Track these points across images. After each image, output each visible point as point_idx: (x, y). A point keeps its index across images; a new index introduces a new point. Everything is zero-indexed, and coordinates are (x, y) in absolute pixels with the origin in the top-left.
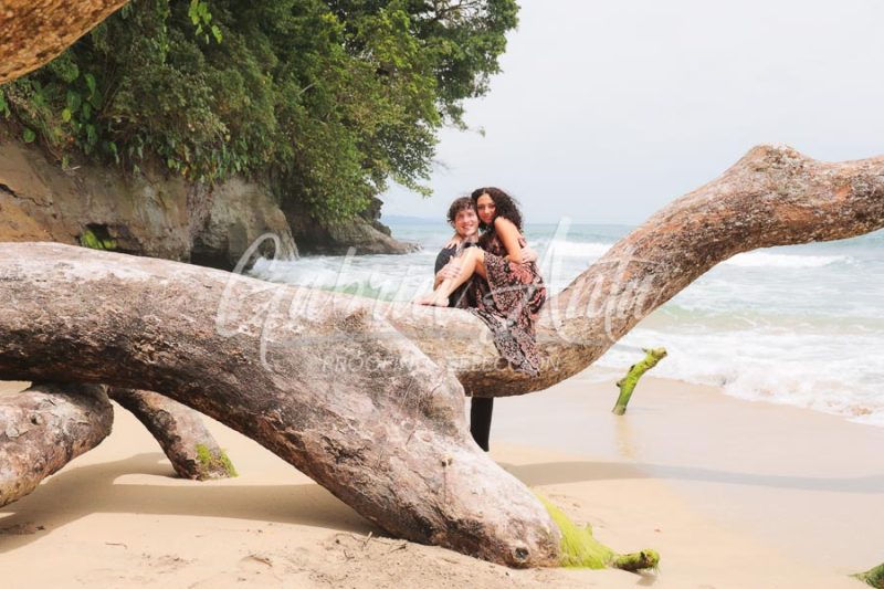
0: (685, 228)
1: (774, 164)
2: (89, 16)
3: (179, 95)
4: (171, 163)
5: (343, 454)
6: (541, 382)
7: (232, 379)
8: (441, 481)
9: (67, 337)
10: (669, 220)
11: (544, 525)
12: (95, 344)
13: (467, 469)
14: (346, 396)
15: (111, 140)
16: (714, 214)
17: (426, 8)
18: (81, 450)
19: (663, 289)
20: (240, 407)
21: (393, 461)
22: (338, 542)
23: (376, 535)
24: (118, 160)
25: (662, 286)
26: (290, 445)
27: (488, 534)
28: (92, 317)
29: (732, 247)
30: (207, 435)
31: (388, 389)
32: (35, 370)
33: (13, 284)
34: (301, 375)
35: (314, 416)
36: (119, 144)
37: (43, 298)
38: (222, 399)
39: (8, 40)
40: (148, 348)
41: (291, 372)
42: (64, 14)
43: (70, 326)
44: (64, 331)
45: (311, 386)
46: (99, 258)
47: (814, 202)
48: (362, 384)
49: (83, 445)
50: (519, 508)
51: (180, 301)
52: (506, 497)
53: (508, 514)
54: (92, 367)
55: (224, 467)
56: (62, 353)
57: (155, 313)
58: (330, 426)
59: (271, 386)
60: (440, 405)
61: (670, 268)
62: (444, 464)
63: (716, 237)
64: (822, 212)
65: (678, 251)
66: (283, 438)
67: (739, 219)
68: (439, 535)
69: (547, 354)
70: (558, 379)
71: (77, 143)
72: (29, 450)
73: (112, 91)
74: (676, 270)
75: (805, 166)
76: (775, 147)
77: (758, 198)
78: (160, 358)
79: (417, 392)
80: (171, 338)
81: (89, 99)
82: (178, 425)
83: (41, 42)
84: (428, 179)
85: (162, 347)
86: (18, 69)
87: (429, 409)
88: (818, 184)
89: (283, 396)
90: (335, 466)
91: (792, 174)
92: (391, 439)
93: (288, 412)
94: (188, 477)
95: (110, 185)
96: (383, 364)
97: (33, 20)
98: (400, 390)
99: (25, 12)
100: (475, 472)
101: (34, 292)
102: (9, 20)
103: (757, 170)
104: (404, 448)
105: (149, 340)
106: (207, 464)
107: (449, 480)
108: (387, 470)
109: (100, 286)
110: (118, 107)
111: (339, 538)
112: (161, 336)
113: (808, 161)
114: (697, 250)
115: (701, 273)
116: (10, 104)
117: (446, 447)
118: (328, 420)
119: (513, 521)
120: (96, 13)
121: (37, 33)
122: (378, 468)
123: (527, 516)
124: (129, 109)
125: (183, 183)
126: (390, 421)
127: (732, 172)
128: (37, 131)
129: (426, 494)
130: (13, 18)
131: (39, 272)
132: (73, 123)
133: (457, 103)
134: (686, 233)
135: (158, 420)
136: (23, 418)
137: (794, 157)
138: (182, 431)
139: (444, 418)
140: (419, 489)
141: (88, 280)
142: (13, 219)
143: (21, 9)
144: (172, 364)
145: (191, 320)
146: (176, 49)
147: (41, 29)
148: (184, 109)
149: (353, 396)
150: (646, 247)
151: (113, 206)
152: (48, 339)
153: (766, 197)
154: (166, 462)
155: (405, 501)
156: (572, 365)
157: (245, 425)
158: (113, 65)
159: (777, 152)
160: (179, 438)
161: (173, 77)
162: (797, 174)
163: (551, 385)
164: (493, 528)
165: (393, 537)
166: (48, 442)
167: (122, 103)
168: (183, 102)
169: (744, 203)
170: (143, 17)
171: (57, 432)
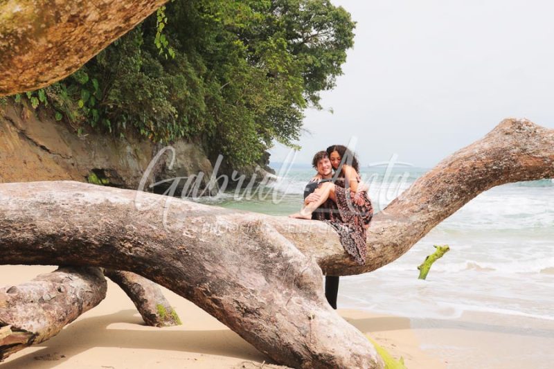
0: (460, 170)
1: (517, 130)
2: (97, 45)
3: (148, 91)
4: (142, 131)
5: (247, 311)
6: (371, 267)
7: (179, 264)
8: (308, 329)
9: (80, 238)
10: (450, 165)
11: (374, 357)
12: (96, 243)
13: (325, 322)
14: (249, 275)
15: (106, 118)
16: (479, 161)
17: (297, 36)
18: (87, 308)
19: (447, 208)
20: (184, 281)
21: (278, 316)
22: (244, 367)
23: (268, 362)
24: (111, 131)
25: (446, 206)
26: (214, 305)
27: (338, 363)
28: (95, 226)
29: (491, 182)
30: (163, 298)
31: (274, 271)
32: (61, 259)
33: (48, 206)
34: (221, 262)
35: (229, 287)
36: (111, 121)
37: (66, 215)
38: (173, 276)
39: (49, 61)
40: (128, 245)
41: (215, 260)
42: (82, 45)
43: (82, 232)
44: (78, 235)
45: (228, 268)
46: (99, 190)
47: (544, 154)
48: (259, 267)
49: (88, 305)
50: (357, 347)
51: (148, 216)
52: (349, 339)
53: (350, 350)
54: (95, 257)
55: (173, 319)
56: (76, 248)
57: (133, 224)
58: (239, 293)
59: (203, 268)
60: (307, 281)
61: (451, 195)
62: (310, 318)
63: (481, 176)
64: (549, 160)
65: (456, 185)
66: (210, 301)
67: (495, 164)
68: (307, 363)
69: (374, 249)
70: (380, 265)
71: (87, 120)
72: (56, 308)
73: (108, 89)
74: (455, 197)
75: (537, 131)
76: (518, 120)
77: (508, 151)
78: (135, 251)
79: (293, 273)
80: (142, 239)
81: (94, 94)
82: (146, 292)
83: (68, 62)
84: (298, 140)
85: (137, 244)
86: (54, 78)
87: (299, 284)
88: (546, 143)
89: (210, 275)
90: (242, 319)
91: (529, 136)
92: (277, 302)
93: (213, 285)
94: (152, 325)
95: (106, 146)
96: (271, 255)
97: (64, 49)
98: (282, 271)
99: (59, 44)
100: (329, 323)
101: (61, 211)
102: (49, 49)
103: (507, 134)
104: (285, 308)
105: (129, 240)
106: (163, 317)
107: (313, 329)
108: (274, 322)
109: (100, 208)
110: (111, 98)
111: (245, 364)
112: (137, 238)
113: (539, 128)
114: (469, 184)
115: (471, 199)
116: (48, 98)
117: (311, 308)
118: (238, 289)
119: (353, 355)
120: (101, 44)
121: (67, 56)
122: (268, 320)
123: (362, 352)
124: (118, 100)
125: (150, 144)
126: (276, 291)
127: (490, 135)
128: (63, 114)
129: (299, 337)
130: (52, 48)
131: (63, 199)
132: (84, 108)
133: (316, 94)
134: (461, 173)
135: (134, 289)
136: (53, 289)
137: (530, 126)
138: (148, 296)
139: (309, 289)
140: (294, 334)
141: (93, 203)
142: (48, 166)
143: (57, 42)
144: (143, 255)
145: (155, 228)
146: (146, 63)
147: (68, 54)
148: (150, 99)
149: (254, 275)
150: (436, 181)
151: (107, 158)
152: (69, 240)
153: (512, 151)
154: (139, 315)
155: (286, 341)
156: (390, 256)
157: (187, 293)
158: (108, 72)
159: (519, 123)
160: (146, 301)
161: (144, 80)
162: (533, 136)
163: (376, 268)
164: (341, 359)
165: (278, 364)
166: (68, 303)
167: (113, 96)
168: (150, 94)
169: (498, 155)
170: (127, 44)
171: (73, 297)
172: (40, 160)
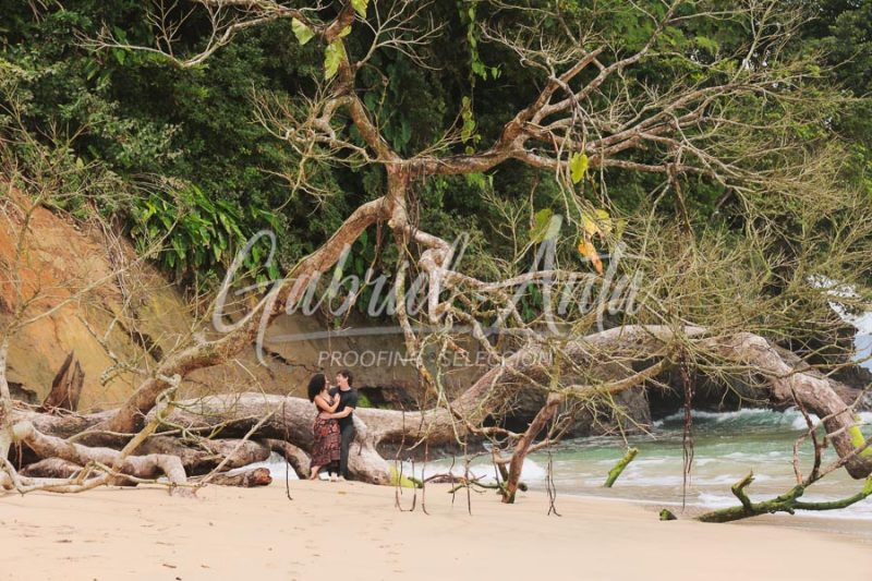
7: (300, 432)
11: (386, 472)
13: (366, 456)
20: (302, 441)
27: (367, 474)
33: (239, 405)
37: (247, 410)
40: (276, 424)
49: (259, 459)
51: (286, 408)
52: (376, 464)
53: (374, 468)
81: (361, 253)
87: (359, 440)
94: (304, 479)
109: (264, 405)
110: (387, 261)
119: (376, 471)
123: (380, 469)
135: (292, 459)
141: (260, 403)
142: (285, 386)
144: (283, 429)
145: (289, 414)
161: (443, 223)
167: (391, 256)
172: (272, 377)
